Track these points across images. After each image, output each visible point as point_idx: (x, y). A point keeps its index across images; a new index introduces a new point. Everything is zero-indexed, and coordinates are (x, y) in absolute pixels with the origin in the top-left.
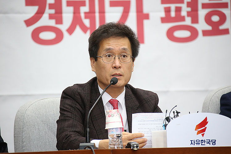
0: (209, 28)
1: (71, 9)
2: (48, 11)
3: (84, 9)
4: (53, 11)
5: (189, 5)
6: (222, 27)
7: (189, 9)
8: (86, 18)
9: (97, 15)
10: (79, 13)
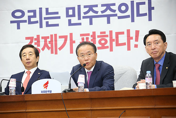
0: (101, 46)
1: (43, 40)
2: (34, 41)
3: (49, 40)
4: (36, 41)
5: (92, 36)
6: (105, 46)
7: (92, 38)
8: (49, 43)
9: (54, 42)
10: (47, 42)
